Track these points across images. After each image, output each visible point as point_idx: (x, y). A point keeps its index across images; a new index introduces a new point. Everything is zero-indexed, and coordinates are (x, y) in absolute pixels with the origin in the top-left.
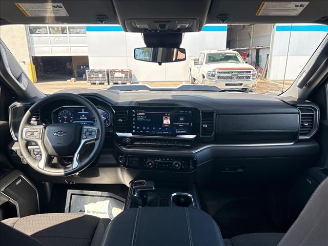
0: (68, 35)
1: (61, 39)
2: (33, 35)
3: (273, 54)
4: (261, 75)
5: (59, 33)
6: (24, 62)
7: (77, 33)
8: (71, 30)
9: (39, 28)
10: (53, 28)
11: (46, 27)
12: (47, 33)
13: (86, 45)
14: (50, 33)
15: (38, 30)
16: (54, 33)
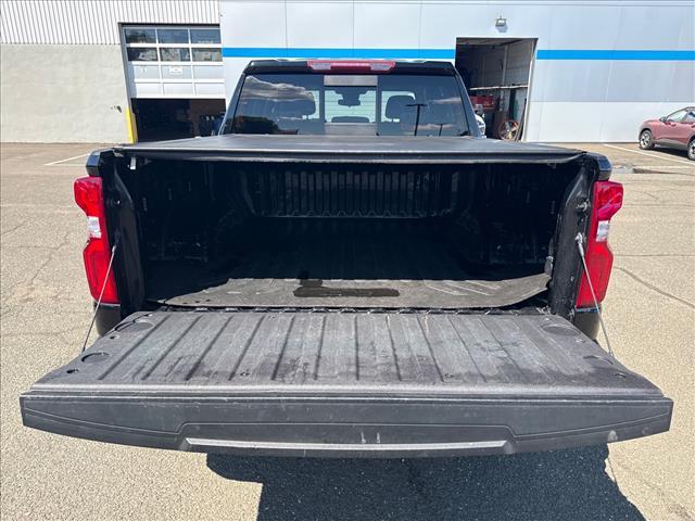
0: (191, 63)
1: (180, 69)
2: (134, 63)
3: (532, 99)
5: (177, 60)
6: (119, 108)
7: (206, 60)
8: (197, 53)
9: (143, 50)
10: (166, 50)
11: (155, 49)
12: (157, 60)
13: (222, 81)
14: (162, 60)
15: (141, 54)
16: (169, 60)
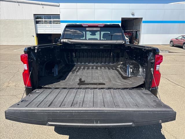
0: (52, 24)
1: (49, 26)
2: (37, 24)
3: (141, 33)
4: (137, 43)
6: (33, 36)
7: (56, 24)
8: (54, 22)
9: (40, 21)
10: (46, 21)
11: (43, 21)
12: (43, 24)
13: (60, 29)
14: (45, 24)
15: (39, 22)
16: (46, 24)
